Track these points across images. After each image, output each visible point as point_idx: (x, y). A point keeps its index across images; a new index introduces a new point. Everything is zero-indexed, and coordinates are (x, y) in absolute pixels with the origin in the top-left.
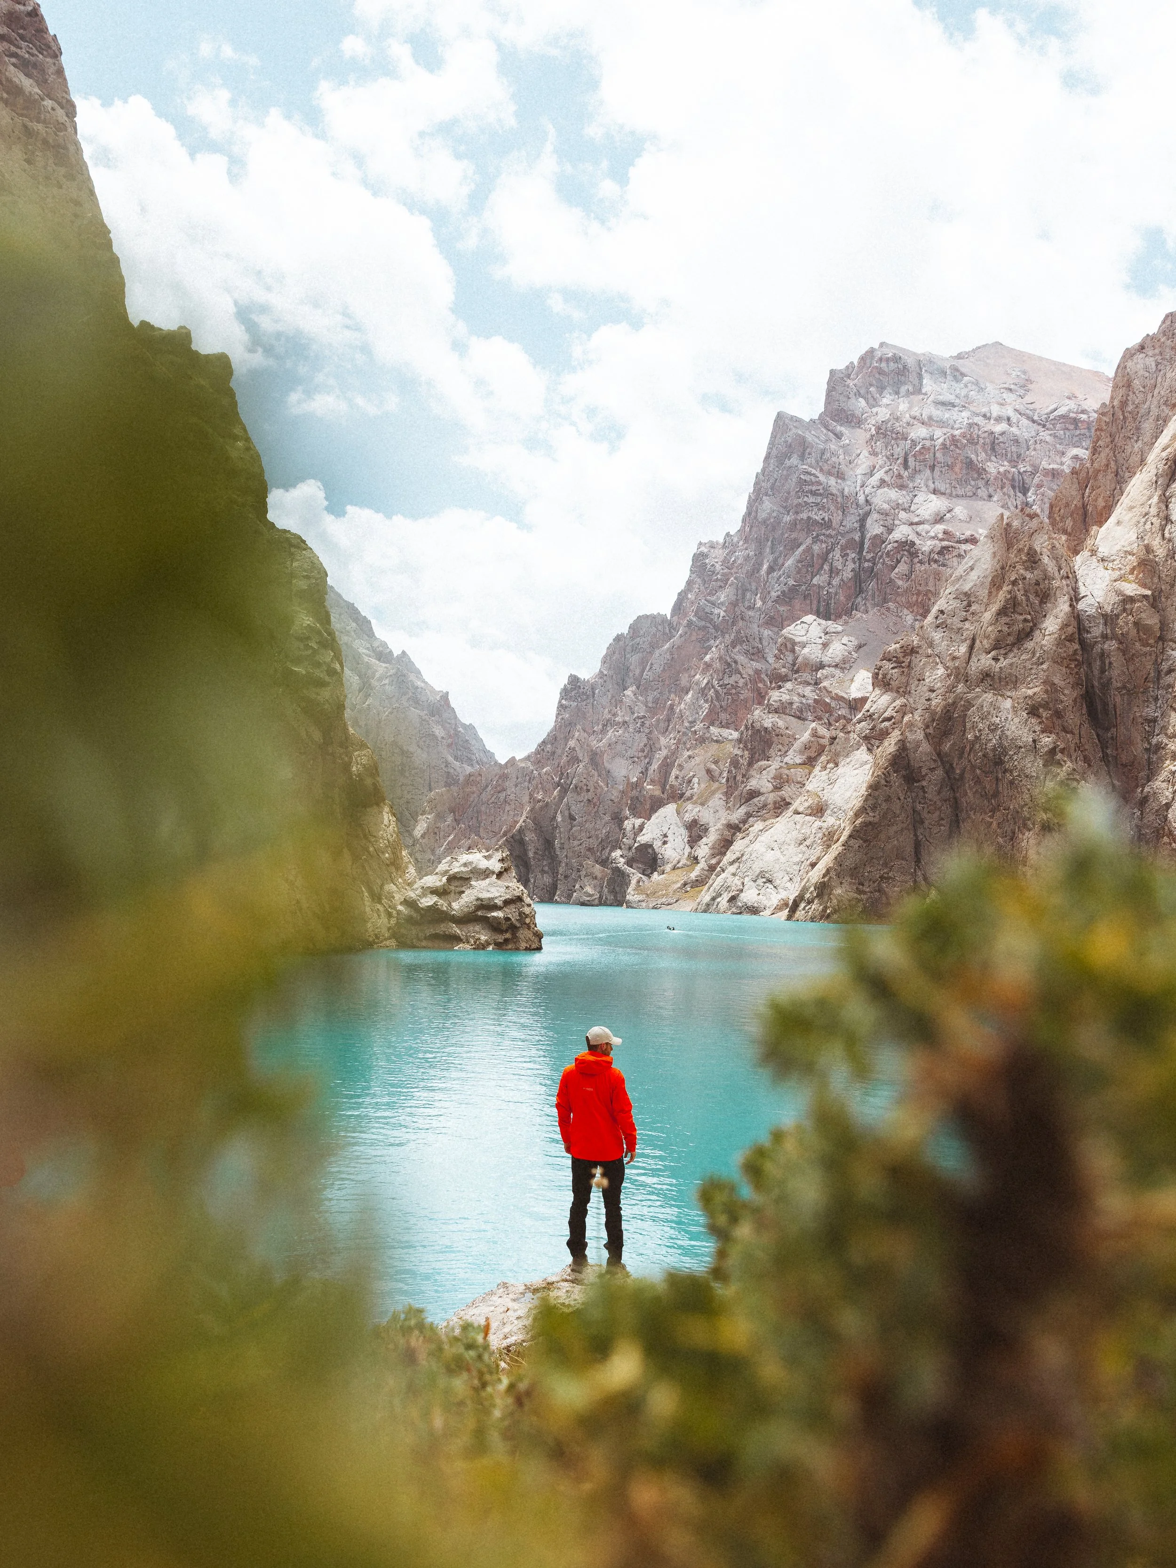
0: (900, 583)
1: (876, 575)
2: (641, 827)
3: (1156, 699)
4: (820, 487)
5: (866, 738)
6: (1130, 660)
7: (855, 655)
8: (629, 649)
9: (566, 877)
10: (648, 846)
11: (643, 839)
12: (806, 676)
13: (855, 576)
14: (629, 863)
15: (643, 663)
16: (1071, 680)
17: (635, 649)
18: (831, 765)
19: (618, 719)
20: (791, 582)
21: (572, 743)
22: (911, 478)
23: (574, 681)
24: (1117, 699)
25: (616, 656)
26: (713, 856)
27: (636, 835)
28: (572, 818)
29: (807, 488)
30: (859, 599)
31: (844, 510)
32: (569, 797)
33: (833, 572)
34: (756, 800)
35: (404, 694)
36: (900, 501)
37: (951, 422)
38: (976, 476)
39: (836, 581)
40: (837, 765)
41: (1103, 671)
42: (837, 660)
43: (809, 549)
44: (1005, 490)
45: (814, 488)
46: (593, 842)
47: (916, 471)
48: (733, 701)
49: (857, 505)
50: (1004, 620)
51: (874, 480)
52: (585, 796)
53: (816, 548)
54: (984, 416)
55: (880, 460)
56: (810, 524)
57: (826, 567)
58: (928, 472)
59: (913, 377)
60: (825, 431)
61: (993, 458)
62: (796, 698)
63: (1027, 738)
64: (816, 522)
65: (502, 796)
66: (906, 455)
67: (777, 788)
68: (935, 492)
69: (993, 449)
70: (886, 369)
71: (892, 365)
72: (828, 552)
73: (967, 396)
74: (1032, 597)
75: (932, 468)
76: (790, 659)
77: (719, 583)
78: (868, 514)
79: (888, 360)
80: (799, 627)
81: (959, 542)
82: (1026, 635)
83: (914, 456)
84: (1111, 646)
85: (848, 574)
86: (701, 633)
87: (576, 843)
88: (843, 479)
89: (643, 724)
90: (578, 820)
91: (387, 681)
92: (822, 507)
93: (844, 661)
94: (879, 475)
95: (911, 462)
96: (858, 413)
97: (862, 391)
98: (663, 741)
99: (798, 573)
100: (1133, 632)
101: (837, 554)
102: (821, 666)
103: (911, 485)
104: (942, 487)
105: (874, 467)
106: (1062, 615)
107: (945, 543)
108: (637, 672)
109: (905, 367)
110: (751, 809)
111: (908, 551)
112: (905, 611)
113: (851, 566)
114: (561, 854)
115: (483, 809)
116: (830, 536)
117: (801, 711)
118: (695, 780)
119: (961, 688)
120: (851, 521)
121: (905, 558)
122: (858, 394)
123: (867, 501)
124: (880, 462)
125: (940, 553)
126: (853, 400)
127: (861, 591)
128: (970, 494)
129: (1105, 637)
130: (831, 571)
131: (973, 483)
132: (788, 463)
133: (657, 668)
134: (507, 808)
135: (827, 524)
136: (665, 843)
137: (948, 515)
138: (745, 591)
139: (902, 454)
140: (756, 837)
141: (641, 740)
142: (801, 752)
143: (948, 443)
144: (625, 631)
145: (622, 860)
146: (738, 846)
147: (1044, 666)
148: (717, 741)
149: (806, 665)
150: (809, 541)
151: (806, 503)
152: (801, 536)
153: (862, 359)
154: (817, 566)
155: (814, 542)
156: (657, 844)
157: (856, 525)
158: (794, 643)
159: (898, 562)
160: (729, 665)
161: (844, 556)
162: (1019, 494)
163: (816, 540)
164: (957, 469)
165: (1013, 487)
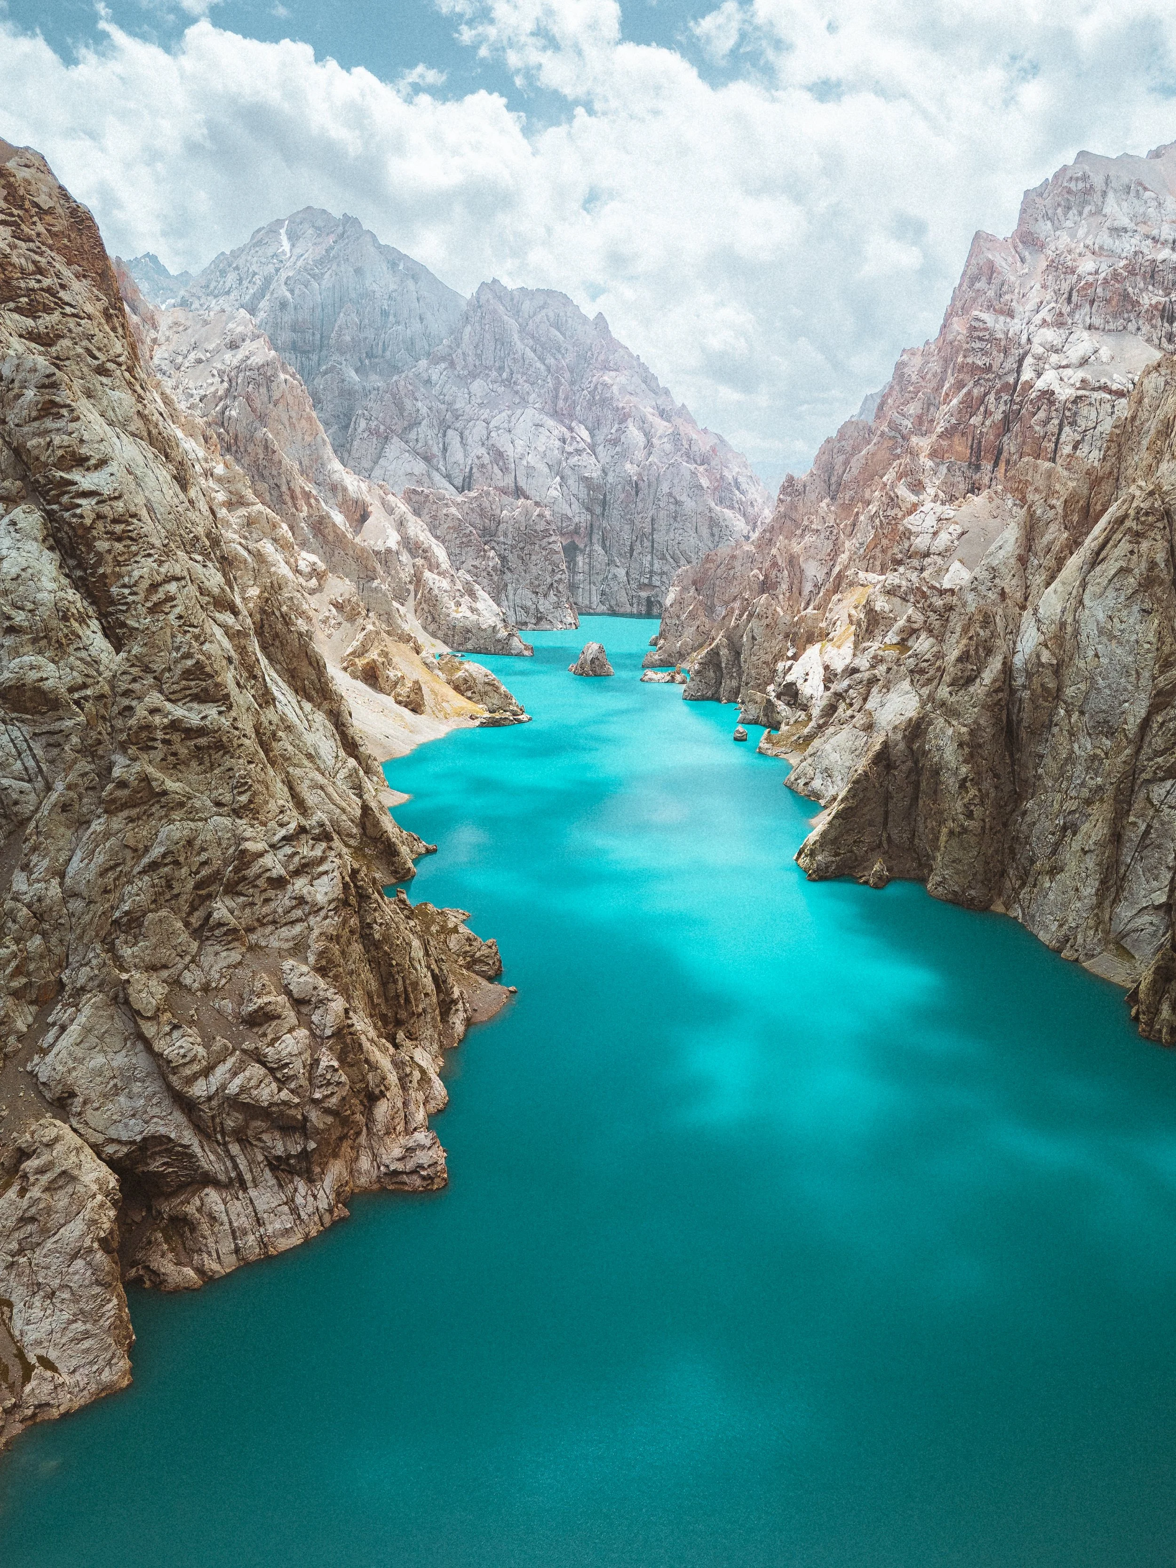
0: (1037, 428)
1: (1021, 419)
2: (790, 668)
3: (1047, 741)
4: (987, 333)
5: (912, 672)
6: (1036, 708)
7: (956, 543)
8: (835, 451)
9: (747, 684)
10: (792, 684)
11: (789, 678)
12: (915, 563)
13: (1005, 417)
14: (778, 697)
15: (846, 463)
16: (993, 721)
17: (841, 451)
18: (884, 690)
19: (814, 526)
20: (953, 421)
21: (774, 551)
22: (1071, 314)
23: (791, 480)
24: (1024, 735)
25: (826, 457)
26: (822, 717)
27: (785, 674)
28: (754, 638)
29: (976, 334)
30: (1005, 438)
31: (1006, 351)
32: (754, 622)
33: (987, 413)
34: (856, 676)
35: (679, 450)
36: (1055, 343)
37: (1119, 251)
38: (1130, 308)
39: (988, 423)
40: (888, 690)
41: (1019, 711)
42: (941, 549)
43: (969, 393)
44: (1154, 322)
45: (981, 334)
46: (769, 658)
47: (1078, 307)
48: (893, 529)
49: (1019, 344)
50: (960, 666)
51: (1038, 319)
52: (765, 622)
53: (976, 391)
54: (1153, 238)
55: (1049, 295)
56: (974, 369)
57: (982, 409)
58: (1088, 306)
59: (1097, 197)
60: (1014, 252)
61: (1150, 288)
62: (904, 583)
63: (953, 765)
64: (978, 367)
65: (732, 572)
66: (1072, 289)
67: (873, 667)
68: (1090, 327)
69: (1152, 277)
70: (1074, 189)
71: (1081, 185)
72: (986, 394)
73: (1144, 214)
74: (981, 650)
75: (1092, 302)
76: (906, 545)
77: (911, 395)
78: (1026, 354)
79: (1077, 179)
80: (917, 517)
81: (1093, 389)
82: (970, 680)
83: (1078, 291)
84: (1026, 694)
85: (998, 416)
86: (891, 443)
87: (756, 658)
88: (1013, 317)
89: (831, 532)
90: (759, 640)
91: (666, 440)
92: (985, 353)
93: (946, 551)
94: (1044, 313)
95: (1075, 298)
96: (1042, 237)
97: (1050, 212)
98: (847, 544)
99: (959, 412)
100: (1039, 690)
101: (992, 397)
102: (927, 555)
103: (1070, 321)
104: (1097, 321)
105: (1042, 303)
106: (995, 671)
107: (1081, 393)
108: (840, 472)
109: (1091, 186)
110: (852, 683)
111: (1048, 399)
112: (1009, 496)
113: (1002, 408)
114: (744, 666)
115: (717, 582)
116: (988, 380)
117: (906, 594)
118: (838, 623)
119: (929, 707)
120: (1011, 363)
121: (1045, 406)
122: (1046, 217)
123: (1029, 340)
124: (1048, 297)
125: (1074, 402)
126: (1041, 223)
127: (1008, 430)
128: (1121, 328)
129: (1024, 687)
130: (986, 411)
131: (1126, 315)
132: (978, 285)
133: (855, 471)
134: (735, 583)
135: (988, 369)
136: (806, 680)
137: (1093, 358)
138: (929, 405)
139: (1068, 289)
140: (828, 739)
141: (828, 546)
142: (898, 635)
143: (1109, 277)
144: (834, 435)
145: (773, 694)
146: (816, 743)
147: (976, 710)
148: (862, 585)
149: (916, 553)
150: (971, 384)
151: (973, 349)
152: (967, 377)
153: (1056, 176)
154: (975, 407)
155: (975, 385)
156: (800, 682)
157: (1015, 366)
158: (911, 533)
159: (1039, 409)
160: (892, 500)
161: (998, 399)
162: (1166, 325)
163: (977, 383)
164: (1114, 303)
165: (1162, 318)
